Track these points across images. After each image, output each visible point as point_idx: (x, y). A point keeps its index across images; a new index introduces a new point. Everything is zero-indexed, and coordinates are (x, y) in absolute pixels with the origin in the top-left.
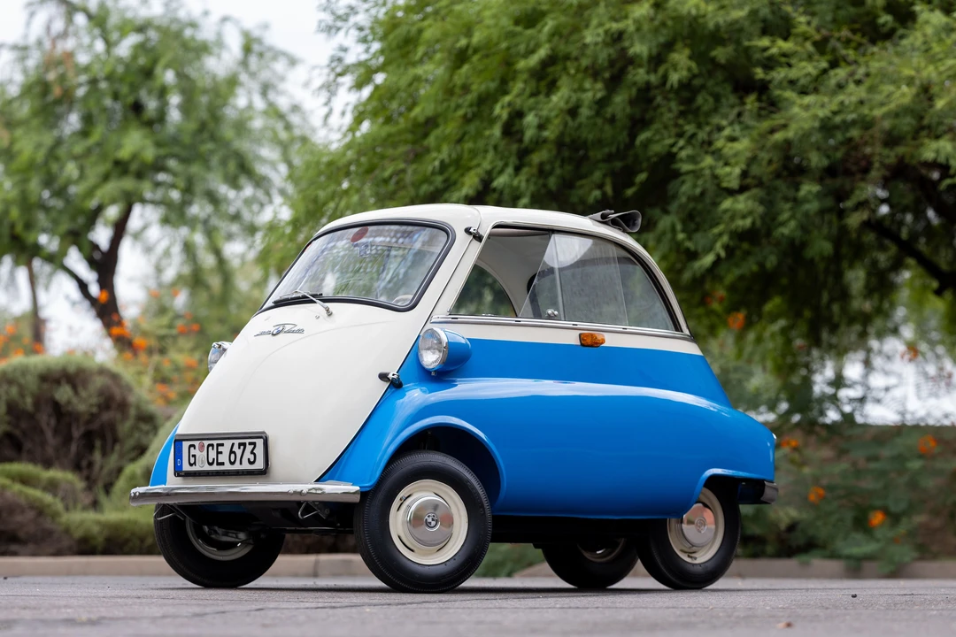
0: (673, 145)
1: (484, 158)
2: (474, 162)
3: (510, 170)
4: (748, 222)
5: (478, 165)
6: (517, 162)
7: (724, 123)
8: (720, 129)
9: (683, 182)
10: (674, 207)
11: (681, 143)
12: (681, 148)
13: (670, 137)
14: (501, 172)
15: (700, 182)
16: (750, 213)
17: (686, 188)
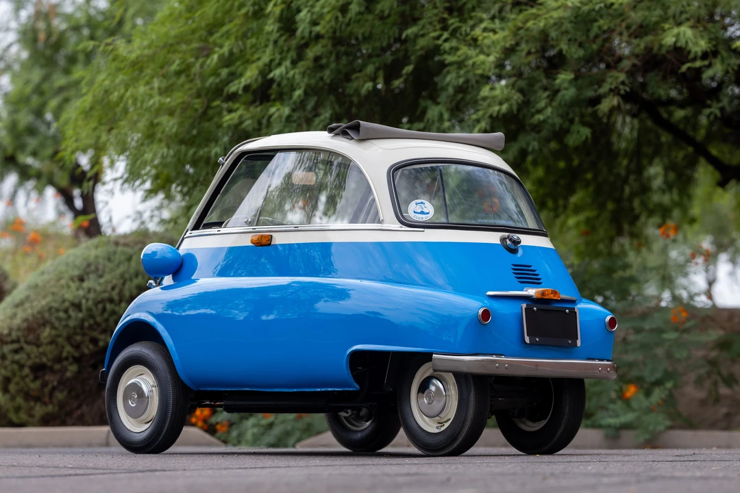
0: (438, 38)
1: (264, 52)
2: (256, 56)
3: (288, 63)
4: (505, 107)
5: (259, 59)
6: (295, 56)
7: (485, 16)
8: (481, 21)
9: (448, 72)
10: (443, 98)
11: (446, 35)
12: (446, 40)
13: (435, 31)
14: (279, 64)
15: (462, 72)
16: (507, 100)
17: (451, 79)
